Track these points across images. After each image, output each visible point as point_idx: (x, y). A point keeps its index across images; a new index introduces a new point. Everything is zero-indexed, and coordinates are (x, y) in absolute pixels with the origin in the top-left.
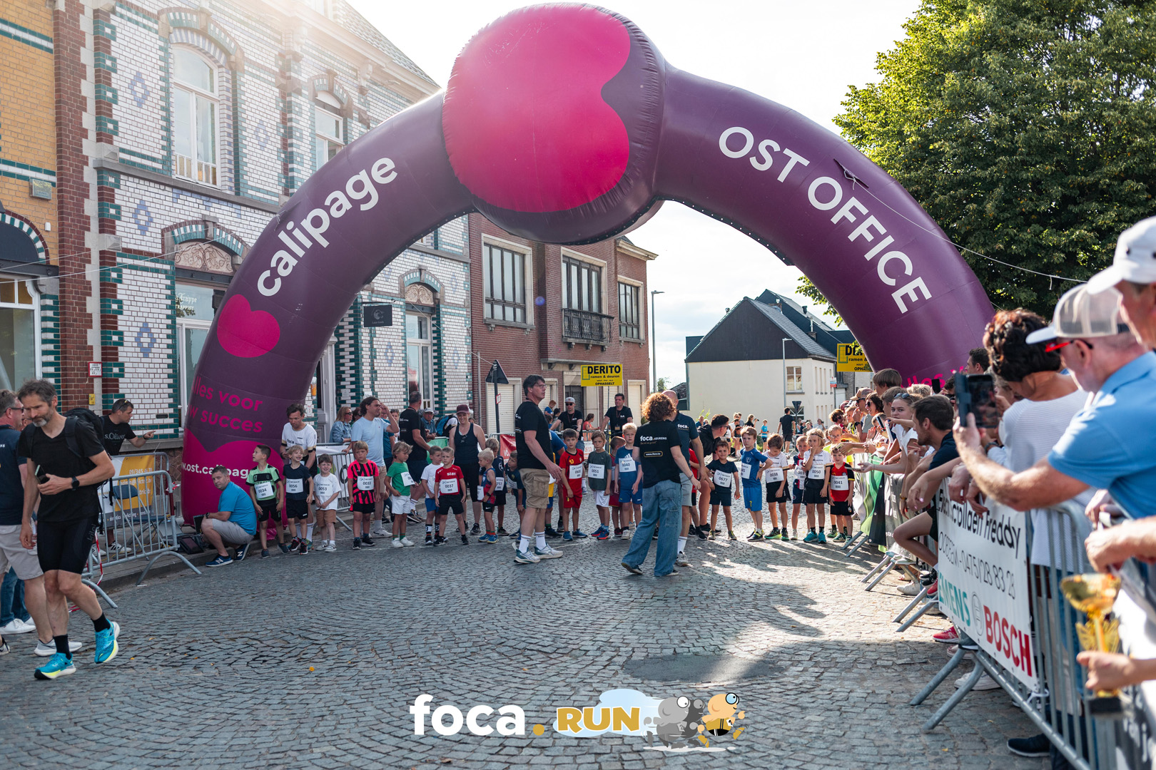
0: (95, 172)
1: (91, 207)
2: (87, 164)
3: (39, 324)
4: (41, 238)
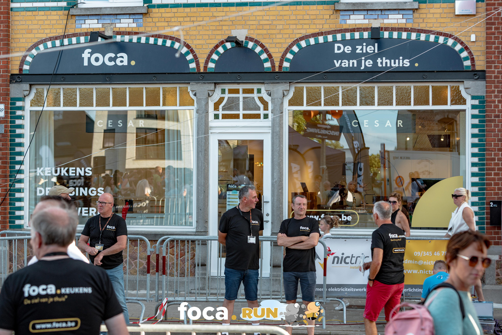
3: (469, 121)
4: (466, 48)
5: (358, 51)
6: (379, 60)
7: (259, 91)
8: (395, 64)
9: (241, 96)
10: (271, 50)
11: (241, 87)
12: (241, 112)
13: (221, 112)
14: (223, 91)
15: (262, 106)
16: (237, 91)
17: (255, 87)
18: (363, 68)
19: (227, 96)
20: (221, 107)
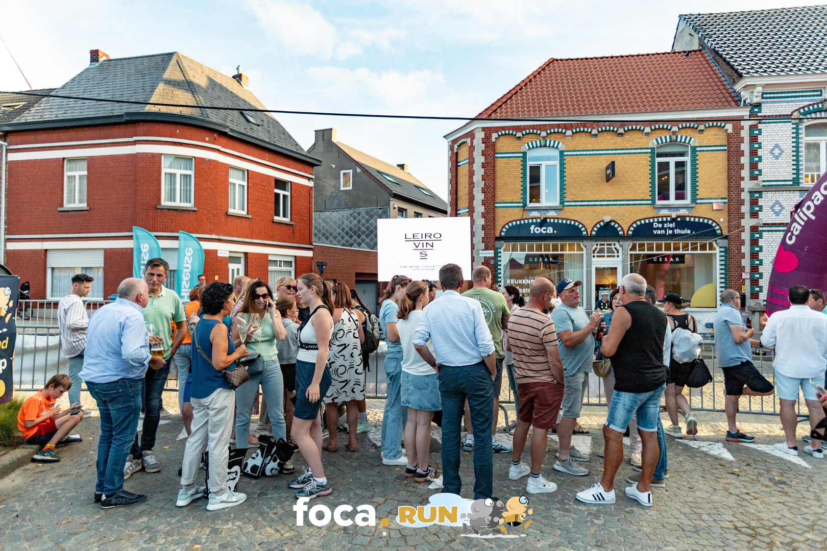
0: (749, 194)
1: (746, 209)
2: (743, 191)
3: (718, 258)
4: (718, 225)
5: (665, 226)
6: (675, 231)
7: (614, 245)
8: (683, 232)
9: (606, 247)
10: (623, 226)
11: (606, 243)
12: (606, 254)
13: (596, 254)
14: (597, 245)
15: (616, 252)
16: (604, 245)
17: (613, 243)
18: (667, 234)
19: (599, 247)
20: (596, 252)
